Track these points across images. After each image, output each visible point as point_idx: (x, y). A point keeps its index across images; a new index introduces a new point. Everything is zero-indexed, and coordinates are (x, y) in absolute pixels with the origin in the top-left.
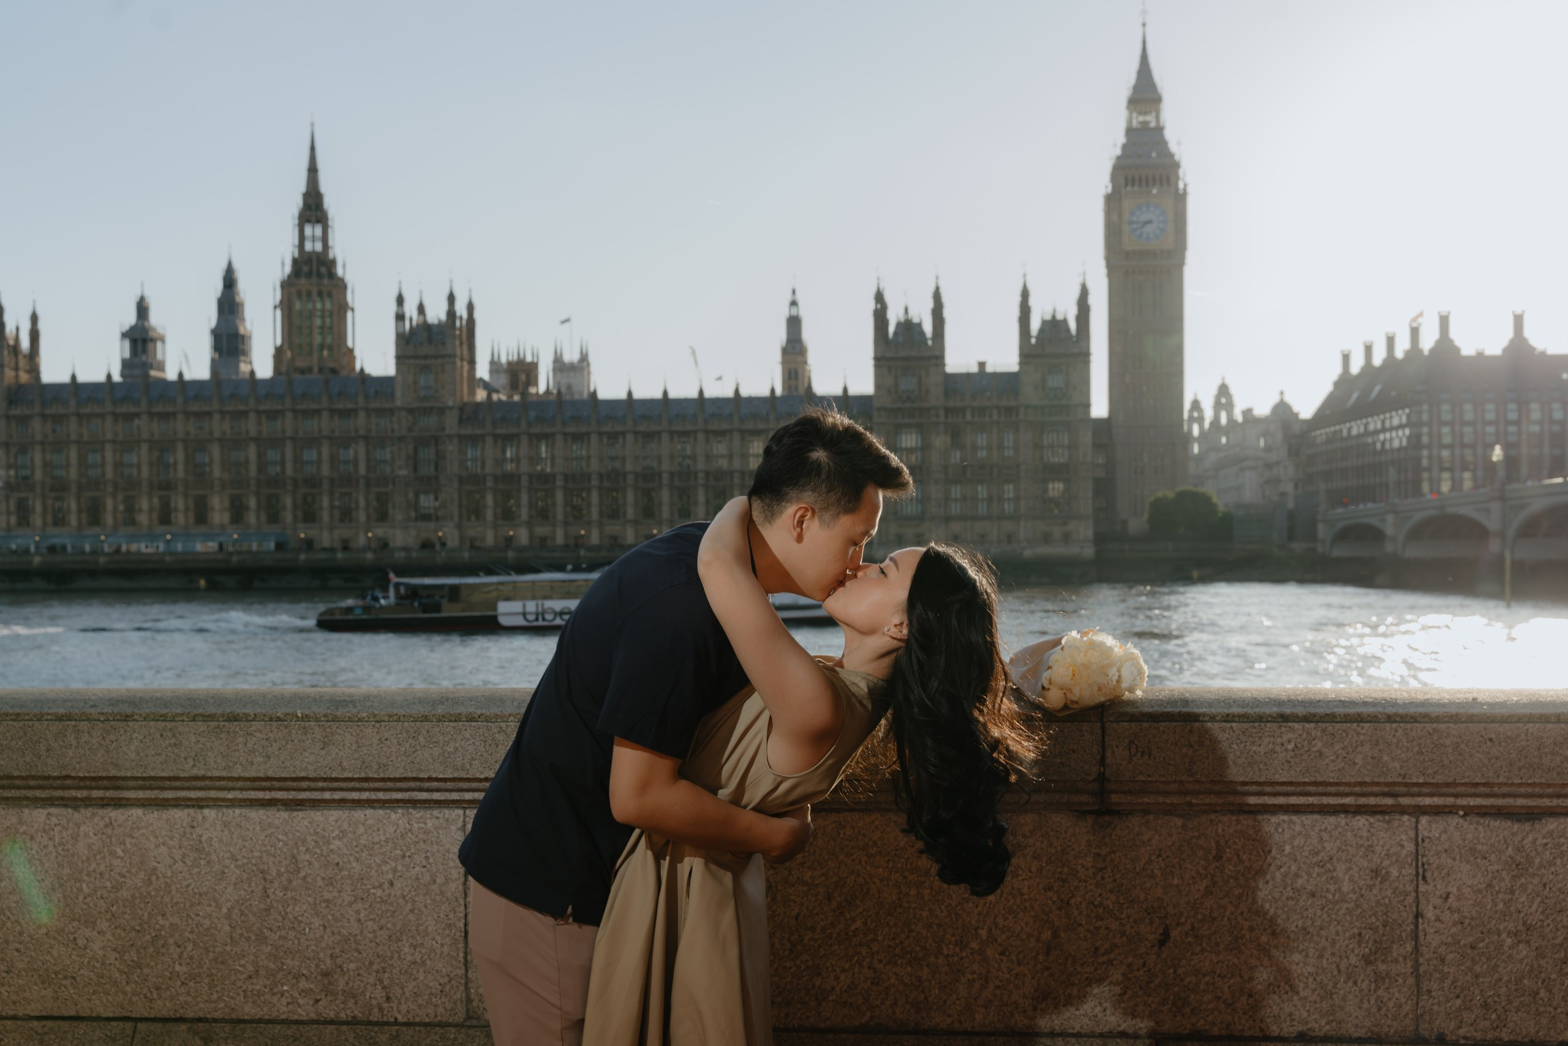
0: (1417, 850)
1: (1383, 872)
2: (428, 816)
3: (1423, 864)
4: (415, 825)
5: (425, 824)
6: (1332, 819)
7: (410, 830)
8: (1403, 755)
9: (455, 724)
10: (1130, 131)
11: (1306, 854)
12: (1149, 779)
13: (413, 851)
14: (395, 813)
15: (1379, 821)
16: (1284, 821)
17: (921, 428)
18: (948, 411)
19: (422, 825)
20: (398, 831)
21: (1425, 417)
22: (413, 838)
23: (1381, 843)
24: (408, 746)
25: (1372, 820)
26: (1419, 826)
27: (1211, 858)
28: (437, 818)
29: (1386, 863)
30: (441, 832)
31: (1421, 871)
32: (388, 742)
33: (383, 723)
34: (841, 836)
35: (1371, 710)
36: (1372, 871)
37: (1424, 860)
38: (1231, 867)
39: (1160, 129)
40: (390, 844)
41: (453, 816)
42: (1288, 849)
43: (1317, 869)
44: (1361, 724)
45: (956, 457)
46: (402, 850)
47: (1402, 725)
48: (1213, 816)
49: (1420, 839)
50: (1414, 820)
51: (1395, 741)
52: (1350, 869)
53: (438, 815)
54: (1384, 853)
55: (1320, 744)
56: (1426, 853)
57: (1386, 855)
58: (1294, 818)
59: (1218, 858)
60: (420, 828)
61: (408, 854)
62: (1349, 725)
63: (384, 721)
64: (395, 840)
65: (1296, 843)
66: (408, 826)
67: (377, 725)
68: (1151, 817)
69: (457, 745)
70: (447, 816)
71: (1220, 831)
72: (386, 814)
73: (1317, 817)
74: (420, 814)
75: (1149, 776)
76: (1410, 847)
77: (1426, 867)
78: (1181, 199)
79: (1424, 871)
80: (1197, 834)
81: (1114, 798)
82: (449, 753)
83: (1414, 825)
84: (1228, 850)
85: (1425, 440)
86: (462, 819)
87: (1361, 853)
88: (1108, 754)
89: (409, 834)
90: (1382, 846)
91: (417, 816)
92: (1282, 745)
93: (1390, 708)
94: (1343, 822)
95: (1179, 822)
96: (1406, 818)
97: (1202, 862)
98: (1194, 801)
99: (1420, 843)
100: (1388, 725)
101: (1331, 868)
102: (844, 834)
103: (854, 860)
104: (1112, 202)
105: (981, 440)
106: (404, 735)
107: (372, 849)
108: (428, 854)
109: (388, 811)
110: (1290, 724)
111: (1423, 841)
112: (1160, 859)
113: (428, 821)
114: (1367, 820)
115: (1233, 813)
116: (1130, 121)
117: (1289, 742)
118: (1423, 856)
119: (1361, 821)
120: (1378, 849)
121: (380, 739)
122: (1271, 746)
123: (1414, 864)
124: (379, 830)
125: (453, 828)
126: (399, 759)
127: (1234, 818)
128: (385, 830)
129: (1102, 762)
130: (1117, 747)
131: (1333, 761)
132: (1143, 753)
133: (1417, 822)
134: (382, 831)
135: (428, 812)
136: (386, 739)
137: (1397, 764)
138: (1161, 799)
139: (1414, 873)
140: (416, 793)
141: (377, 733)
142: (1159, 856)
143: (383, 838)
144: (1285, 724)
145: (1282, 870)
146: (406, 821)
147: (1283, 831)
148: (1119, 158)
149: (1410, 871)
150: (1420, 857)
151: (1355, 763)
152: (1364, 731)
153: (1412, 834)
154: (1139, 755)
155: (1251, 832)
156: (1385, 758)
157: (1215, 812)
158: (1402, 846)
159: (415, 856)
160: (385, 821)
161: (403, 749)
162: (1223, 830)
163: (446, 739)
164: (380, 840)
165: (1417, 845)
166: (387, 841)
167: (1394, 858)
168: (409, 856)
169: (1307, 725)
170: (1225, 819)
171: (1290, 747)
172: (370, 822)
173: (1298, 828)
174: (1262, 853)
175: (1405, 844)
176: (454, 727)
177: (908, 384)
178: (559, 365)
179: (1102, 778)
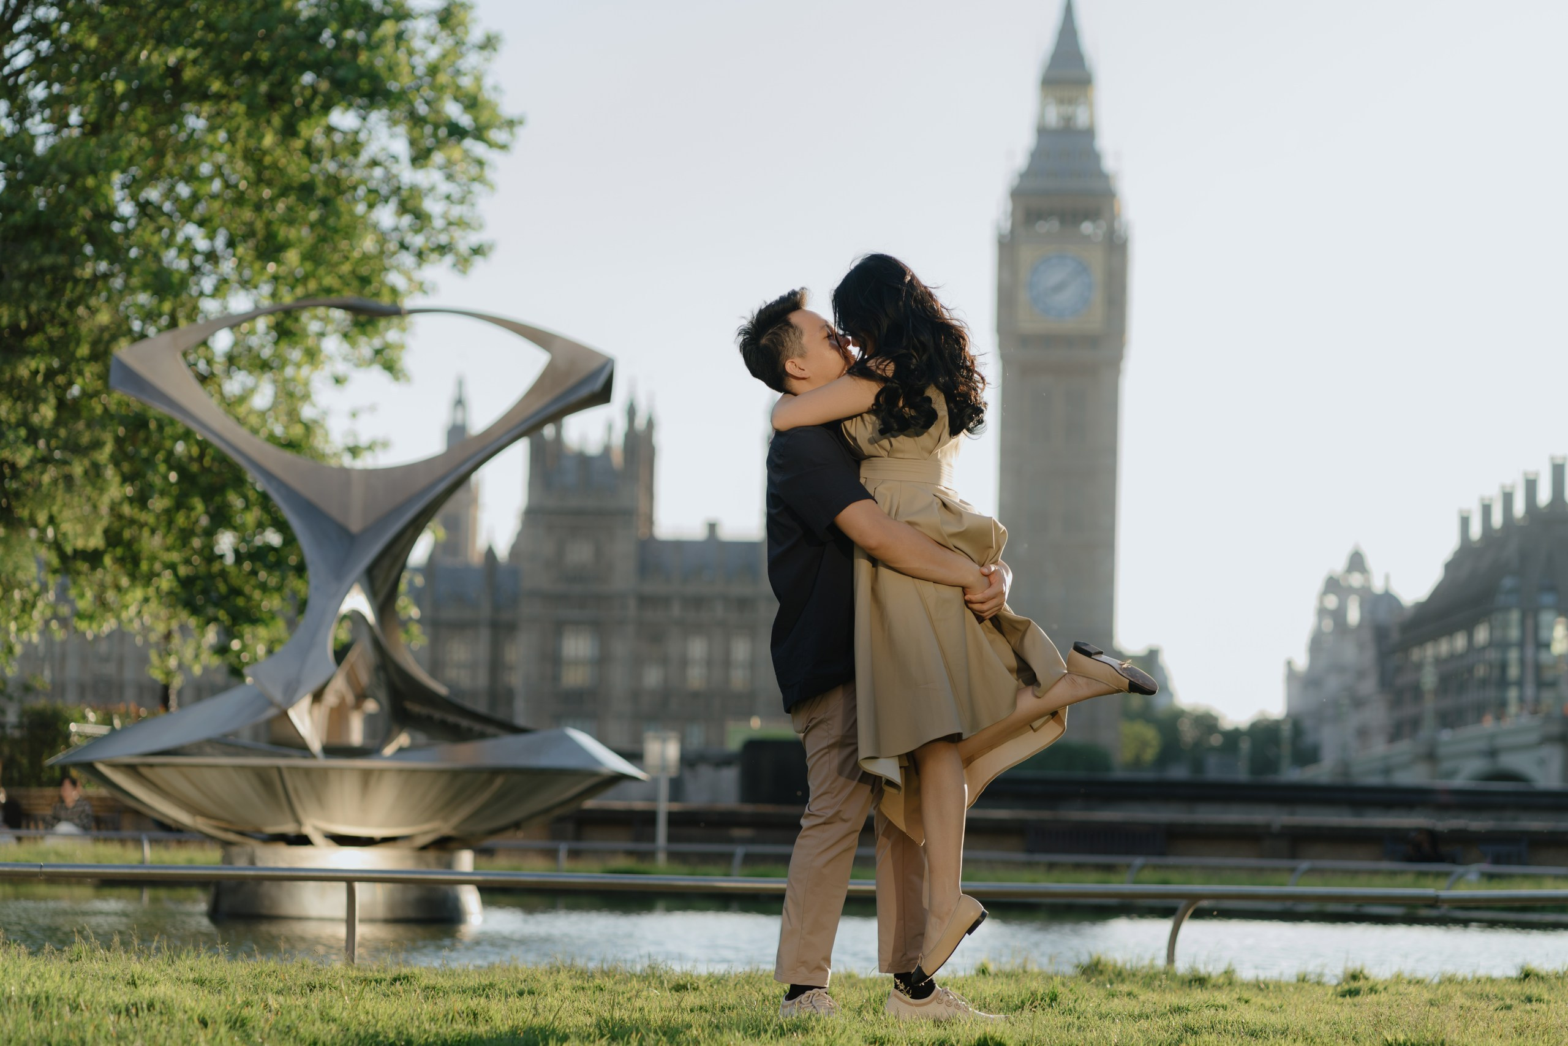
10: (1042, 131)
17: (599, 628)
18: (645, 601)
21: (1514, 633)
39: (1089, 133)
45: (652, 677)
85: (1513, 672)
105: (697, 648)
116: (1042, 115)
148: (1024, 176)
177: (580, 553)
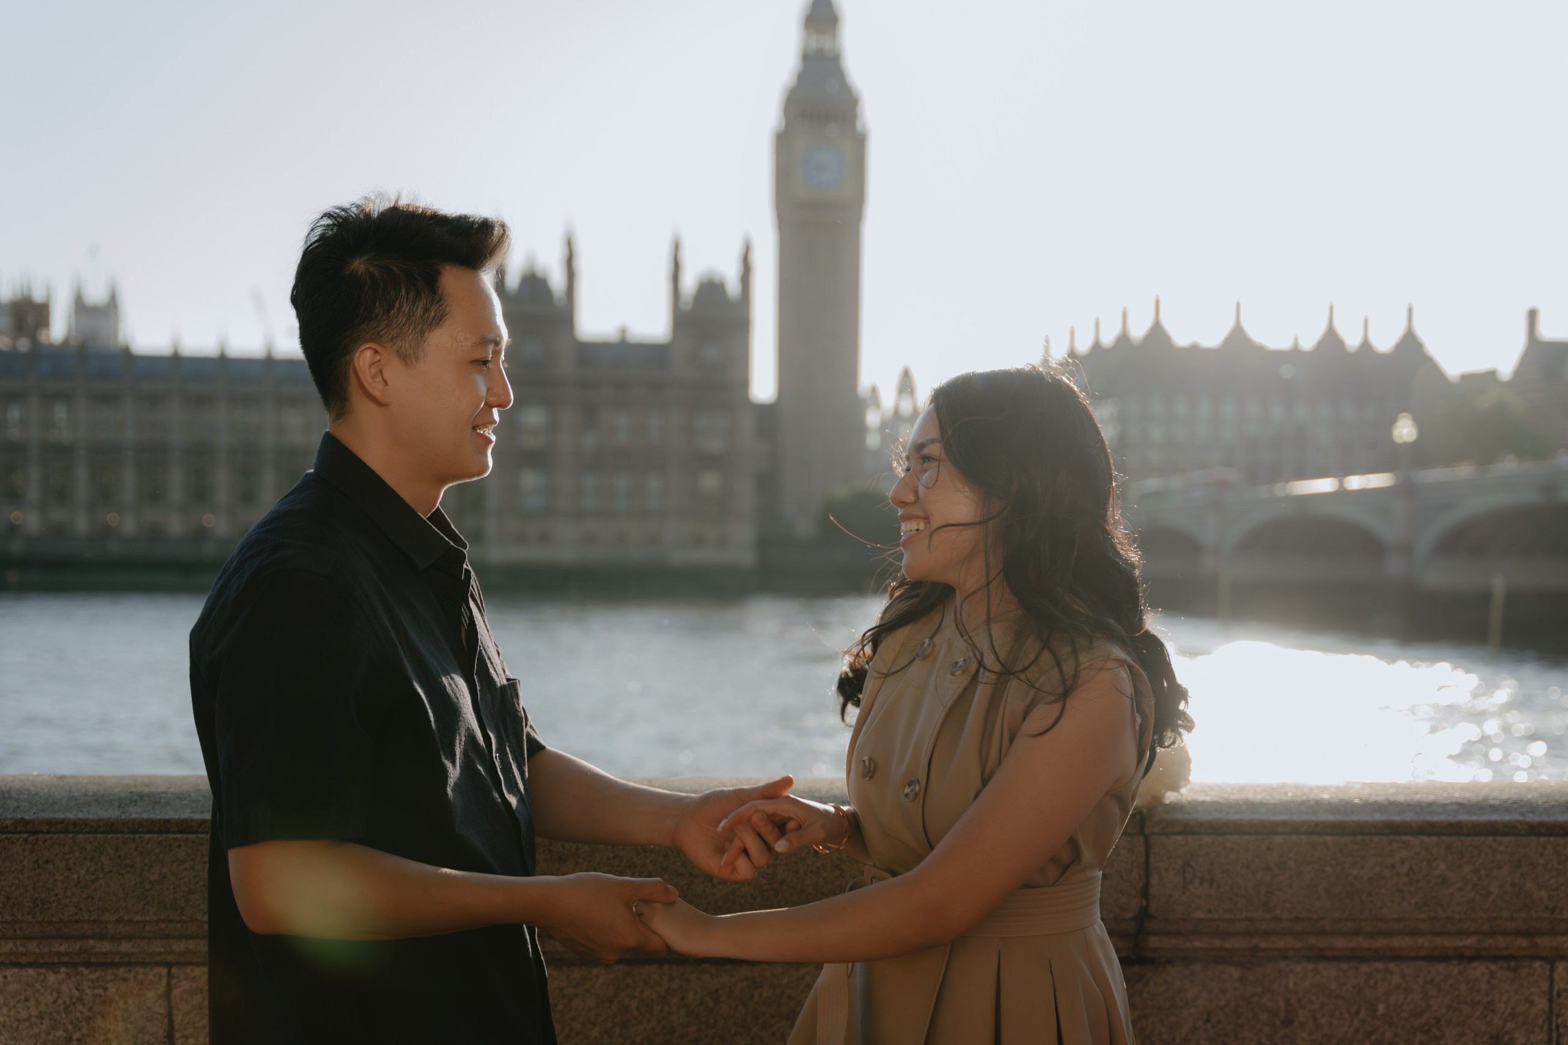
0: (1551, 1007)
1: (1506, 1038)
2: (110, 977)
3: (1558, 1027)
4: (88, 991)
5: (105, 989)
6: (1441, 967)
7: (80, 999)
8: (1552, 881)
9: (162, 837)
10: (805, 57)
11: (1405, 1015)
12: (1210, 916)
13: (84, 1031)
14: (56, 973)
15: (1502, 968)
16: (1377, 970)
17: (547, 404)
18: (581, 383)
19: (98, 991)
20: (60, 1001)
22: (85, 1010)
23: (1505, 998)
24: (83, 872)
25: (1493, 967)
26: (1556, 976)
27: (1278, 1022)
28: (125, 980)
29: (1510, 1025)
30: (130, 1002)
31: (1554, 1035)
32: (50, 866)
33: (40, 836)
34: (756, 998)
35: (1507, 818)
36: (1492, 1037)
37: (1560, 1020)
38: (1305, 1035)
40: (46, 1021)
41: (151, 976)
42: (1381, 1008)
43: (1419, 1036)
44: (1499, 838)
46: (66, 1030)
47: (1552, 839)
48: (1282, 965)
49: (1555, 993)
50: (1548, 967)
51: (1542, 861)
52: (1463, 1034)
53: (126, 975)
54: (1508, 1012)
55: (1443, 866)
56: (1563, 1011)
57: (1510, 1014)
58: (1392, 966)
59: (1288, 1022)
60: (95, 996)
61: (76, 1036)
62: (1482, 839)
63: (41, 832)
64: (55, 1014)
65: (1393, 1000)
66: (77, 994)
67: (32, 839)
68: (1198, 967)
69: (165, 870)
70: (140, 977)
71: (1291, 985)
72: (39, 974)
73: (1421, 964)
74: (97, 975)
75: (1210, 912)
76: (1542, 1004)
77: (1562, 1030)
78: (860, 141)
79: (1559, 1036)
80: (1259, 990)
81: (1153, 941)
82: (151, 883)
83: (1548, 973)
84: (1301, 1012)
86: (165, 981)
87: (1478, 1013)
88: (1154, 880)
89: (78, 1006)
90: (1506, 1003)
91: (91, 977)
92: (1393, 867)
93: (1530, 815)
94: (1456, 971)
95: (1236, 973)
96: (1537, 964)
97: (1266, 1029)
98: (1263, 945)
99: (1555, 997)
100: (1534, 839)
101: (1438, 1034)
102: (760, 995)
103: (773, 1034)
104: (783, 141)
105: (621, 421)
106: (77, 854)
107: (17, 1029)
108: (109, 1036)
109: (43, 971)
110: (1404, 838)
111: (1559, 995)
112: (1209, 1026)
113: (110, 985)
114: (1487, 967)
115: (1309, 959)
116: (805, 44)
117: (1402, 862)
118: (1558, 1016)
119: (1479, 970)
120: (1501, 1007)
121: (37, 861)
122: (1377, 869)
123: (1546, 1026)
124: (27, 999)
125: (151, 995)
126: (69, 893)
127: (1311, 967)
128: (37, 1000)
129: (1145, 892)
130: (1166, 870)
131: (1460, 889)
132: (1202, 880)
133: (1552, 970)
134: (32, 1001)
135: (110, 971)
136: (47, 862)
137: (1543, 894)
138: (1217, 943)
139: (1546, 1038)
140: (91, 942)
141: (32, 851)
142: (1208, 1021)
143: (35, 1013)
144: (1397, 838)
145: (1373, 1038)
146: (72, 986)
147: (1376, 983)
149: (1541, 1037)
150: (1554, 1018)
151: (1489, 893)
152: (1501, 848)
153: (1545, 986)
154: (1197, 882)
155: (1333, 986)
156: (1529, 885)
157: (1285, 958)
158: (1532, 1003)
159: (88, 1040)
160: (38, 986)
161: (75, 876)
162: (1296, 984)
163: (147, 861)
164: (30, 1016)
165: (1551, 1000)
166: (41, 1017)
167: (1521, 1019)
168: (78, 1040)
169: (1426, 839)
170: (1299, 968)
171: (1403, 869)
172: (12, 987)
173: (1396, 980)
174: (1346, 1015)
175: (1536, 999)
176: (160, 843)
177: (532, 349)
178: (81, 307)
179: (1144, 914)
